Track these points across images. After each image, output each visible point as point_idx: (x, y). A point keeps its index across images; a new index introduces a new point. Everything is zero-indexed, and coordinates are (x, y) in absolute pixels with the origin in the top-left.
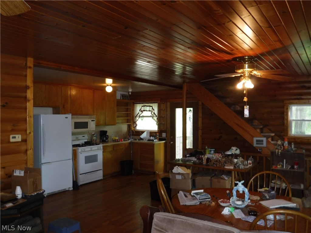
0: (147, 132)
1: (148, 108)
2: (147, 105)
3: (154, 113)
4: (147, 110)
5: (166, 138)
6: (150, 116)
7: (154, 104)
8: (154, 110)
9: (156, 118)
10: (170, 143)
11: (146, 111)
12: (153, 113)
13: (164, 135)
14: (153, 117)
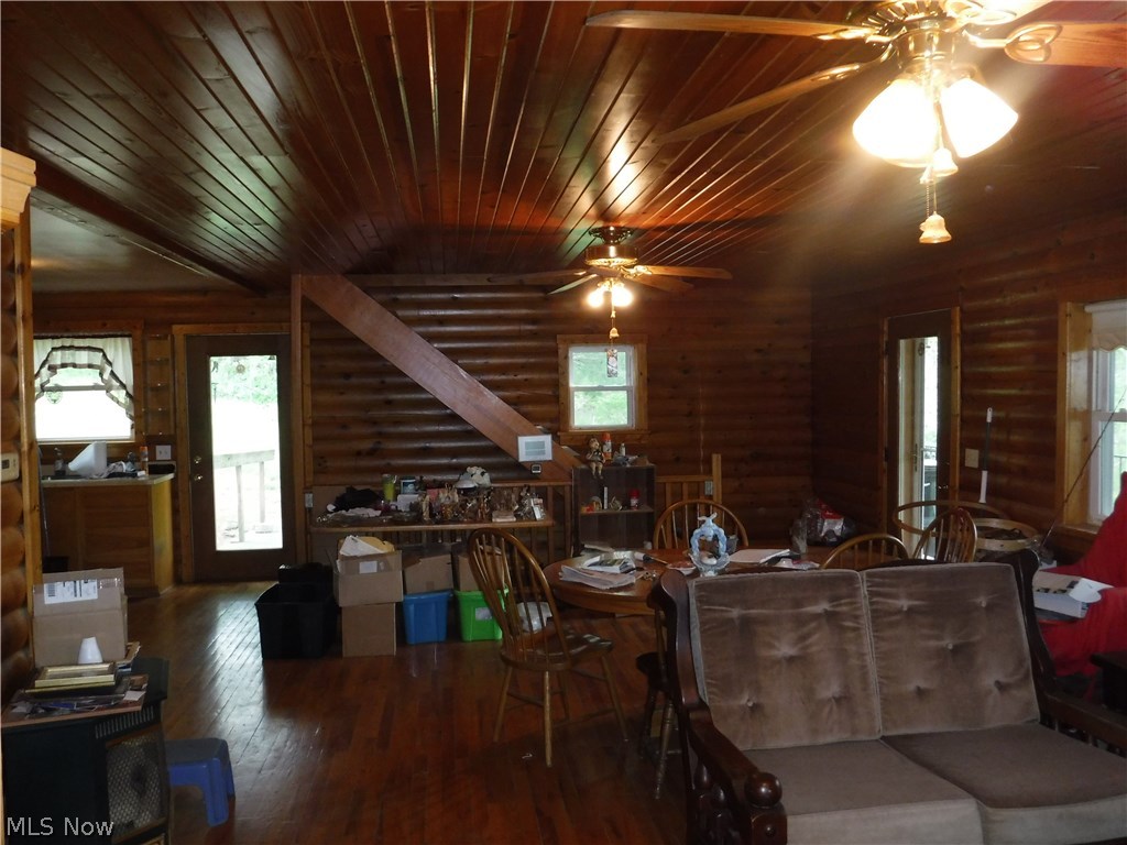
0: (97, 448)
1: (83, 357)
2: (78, 342)
3: (112, 373)
4: (77, 362)
5: (174, 463)
6: (95, 387)
7: (110, 341)
8: (110, 364)
9: (121, 395)
10: (191, 478)
11: (75, 366)
12: (106, 376)
13: (164, 453)
14: (108, 389)
